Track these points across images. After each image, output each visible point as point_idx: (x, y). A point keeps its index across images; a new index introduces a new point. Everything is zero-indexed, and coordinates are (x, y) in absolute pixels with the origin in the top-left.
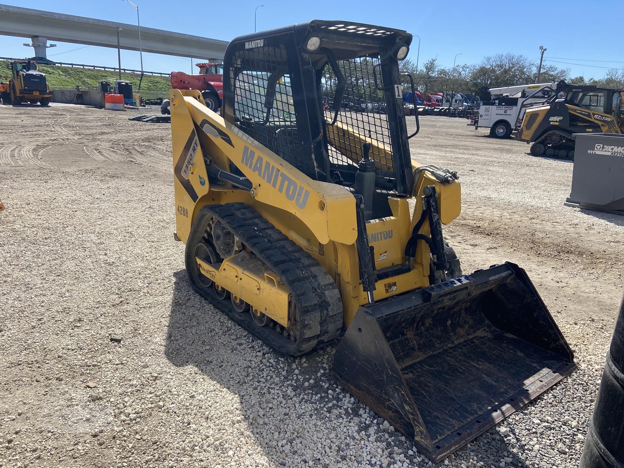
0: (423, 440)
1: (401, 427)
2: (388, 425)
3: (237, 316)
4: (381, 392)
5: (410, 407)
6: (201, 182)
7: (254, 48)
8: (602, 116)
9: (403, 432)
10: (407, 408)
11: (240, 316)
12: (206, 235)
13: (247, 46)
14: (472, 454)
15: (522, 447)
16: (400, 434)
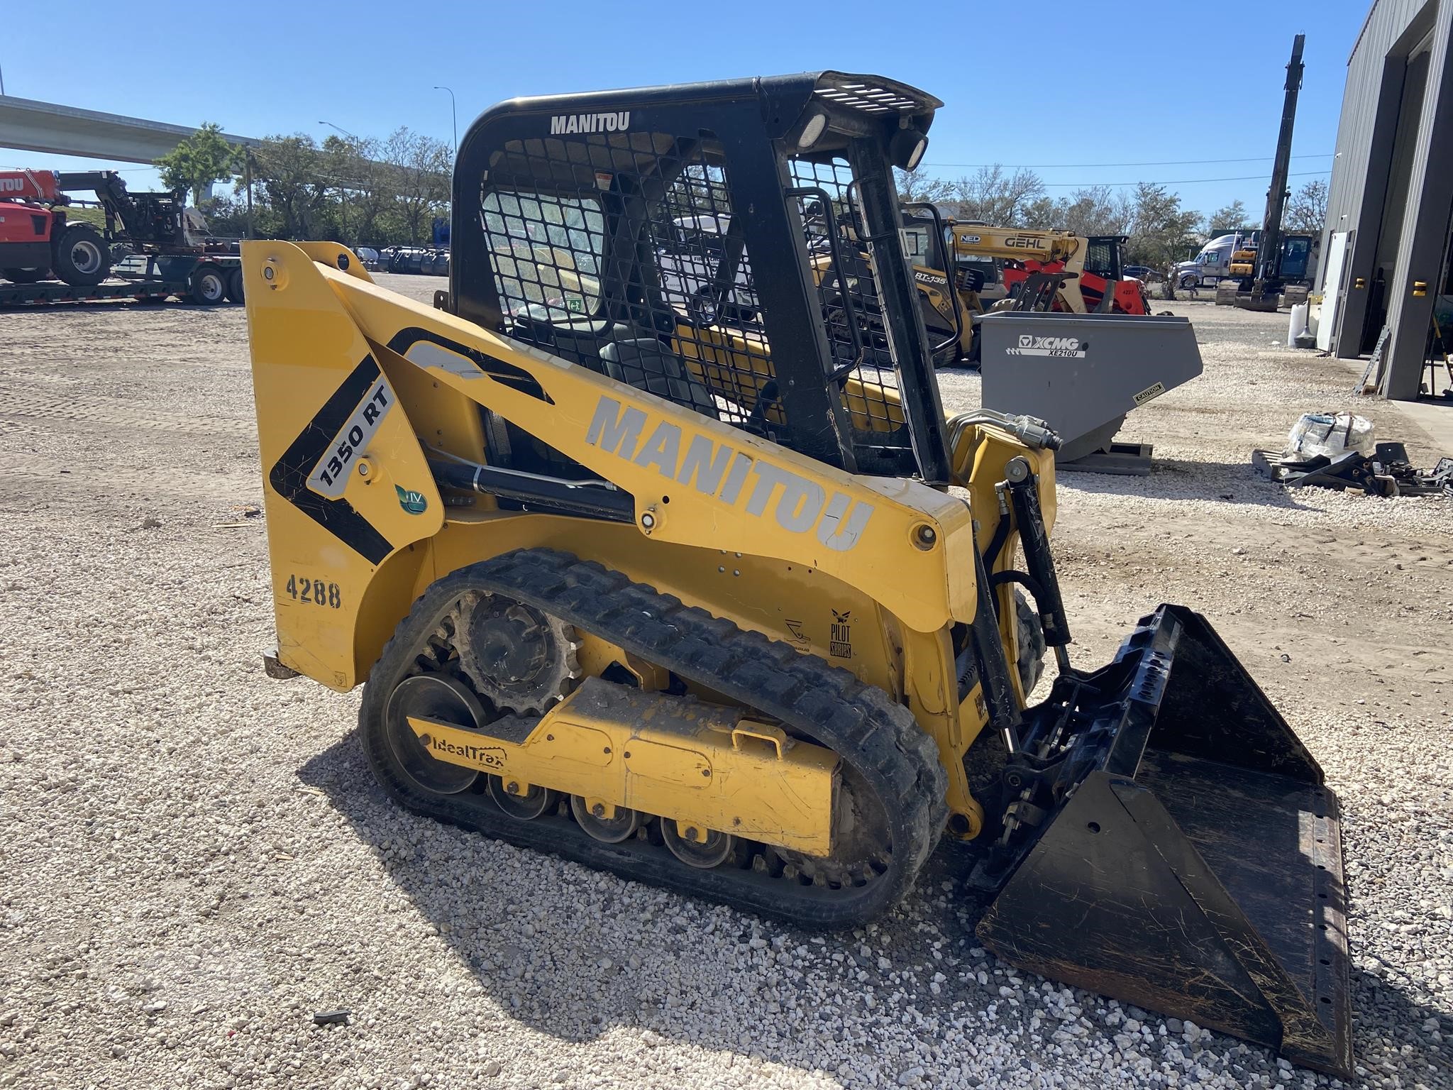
0: (1310, 1040)
1: (1235, 1026)
2: (1197, 1029)
3: (614, 855)
4: (1168, 960)
5: (1270, 976)
6: (406, 506)
7: (590, 133)
8: (930, 275)
9: (1241, 1034)
10: (1258, 979)
11: (621, 853)
12: (428, 651)
13: (558, 125)
14: (1374, 1034)
15: (1424, 987)
16: (1233, 1042)
